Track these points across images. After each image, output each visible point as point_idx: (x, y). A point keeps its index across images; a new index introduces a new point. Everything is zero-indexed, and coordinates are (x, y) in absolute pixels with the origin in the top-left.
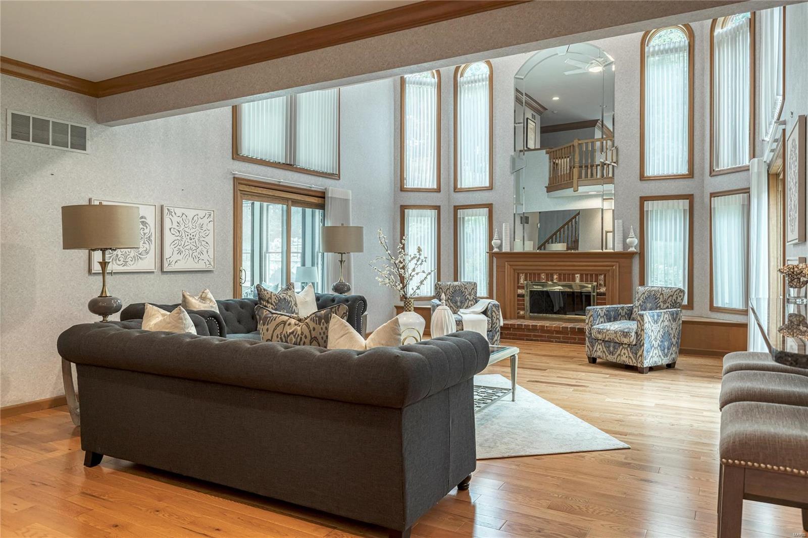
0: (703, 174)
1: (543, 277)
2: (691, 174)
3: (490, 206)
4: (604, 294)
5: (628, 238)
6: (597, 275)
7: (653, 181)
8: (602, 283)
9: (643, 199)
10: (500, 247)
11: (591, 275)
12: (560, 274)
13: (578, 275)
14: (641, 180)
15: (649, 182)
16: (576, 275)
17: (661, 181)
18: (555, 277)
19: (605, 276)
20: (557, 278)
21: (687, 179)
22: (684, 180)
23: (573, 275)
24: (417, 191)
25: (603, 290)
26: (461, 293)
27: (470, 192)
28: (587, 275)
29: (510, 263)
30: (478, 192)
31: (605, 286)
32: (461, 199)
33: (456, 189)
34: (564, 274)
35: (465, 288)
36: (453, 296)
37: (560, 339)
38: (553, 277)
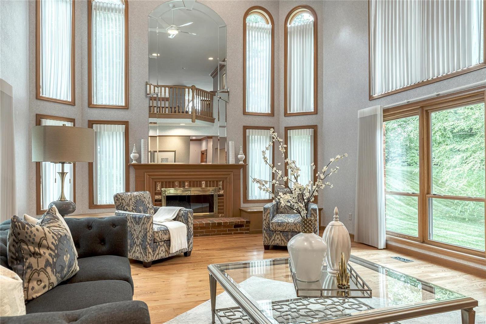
0: (279, 115)
1: (177, 184)
2: (272, 114)
3: (126, 123)
4: (222, 195)
5: (239, 154)
6: (217, 181)
7: (251, 116)
8: (221, 187)
9: (245, 128)
10: (139, 159)
11: (213, 182)
12: (190, 182)
13: (204, 182)
14: (244, 114)
15: (248, 116)
16: (203, 182)
17: (256, 116)
18: (186, 184)
19: (223, 182)
20: (188, 185)
21: (270, 117)
22: (269, 117)
23: (201, 182)
24: (53, 102)
25: (222, 192)
26: (142, 202)
27: (106, 109)
28: (210, 181)
29: (148, 173)
30: (114, 110)
31: (223, 189)
32: (95, 115)
33: (90, 105)
34: (194, 182)
35: (144, 198)
36: (136, 206)
37: (203, 233)
38: (184, 184)
